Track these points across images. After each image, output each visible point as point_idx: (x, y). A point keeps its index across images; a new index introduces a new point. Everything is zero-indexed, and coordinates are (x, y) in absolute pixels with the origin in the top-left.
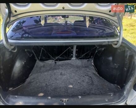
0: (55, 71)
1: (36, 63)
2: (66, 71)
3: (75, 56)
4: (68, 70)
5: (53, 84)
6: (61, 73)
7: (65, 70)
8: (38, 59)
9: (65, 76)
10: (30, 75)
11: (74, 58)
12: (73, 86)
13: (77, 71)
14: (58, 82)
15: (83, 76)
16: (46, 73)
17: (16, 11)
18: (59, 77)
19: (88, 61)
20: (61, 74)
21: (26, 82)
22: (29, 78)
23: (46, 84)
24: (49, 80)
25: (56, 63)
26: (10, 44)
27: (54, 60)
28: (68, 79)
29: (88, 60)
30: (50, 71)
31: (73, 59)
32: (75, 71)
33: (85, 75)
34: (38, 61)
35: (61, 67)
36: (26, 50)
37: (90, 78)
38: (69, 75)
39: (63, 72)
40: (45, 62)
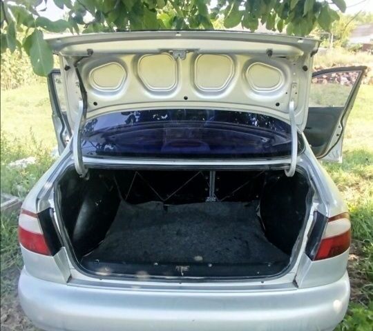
0: (165, 227)
1: (120, 207)
2: (190, 228)
3: (213, 194)
4: (196, 225)
5: (160, 252)
6: (179, 230)
7: (189, 225)
8: (124, 197)
9: (188, 238)
10: (108, 233)
11: (211, 199)
12: (203, 258)
13: (216, 227)
14: (171, 248)
15: (230, 240)
16: (143, 231)
17: (95, 104)
18: (175, 238)
19: (246, 206)
20: (178, 233)
21: (101, 248)
22: (105, 240)
23: (146, 252)
24: (152, 245)
25: (166, 208)
26: (85, 165)
27: (161, 201)
28: (193, 244)
29: (246, 203)
30: (153, 227)
31: (208, 199)
32: (211, 229)
33: (235, 238)
34: (123, 203)
35: (179, 219)
36: (100, 176)
37: (245, 245)
38: (196, 236)
39: (183, 229)
40: (141, 205)
